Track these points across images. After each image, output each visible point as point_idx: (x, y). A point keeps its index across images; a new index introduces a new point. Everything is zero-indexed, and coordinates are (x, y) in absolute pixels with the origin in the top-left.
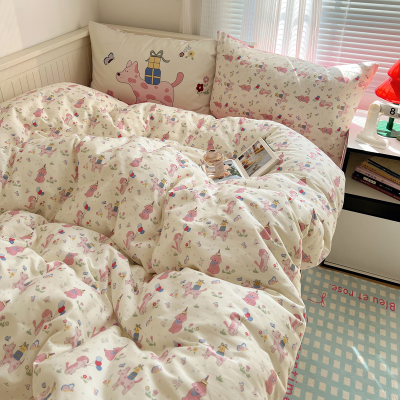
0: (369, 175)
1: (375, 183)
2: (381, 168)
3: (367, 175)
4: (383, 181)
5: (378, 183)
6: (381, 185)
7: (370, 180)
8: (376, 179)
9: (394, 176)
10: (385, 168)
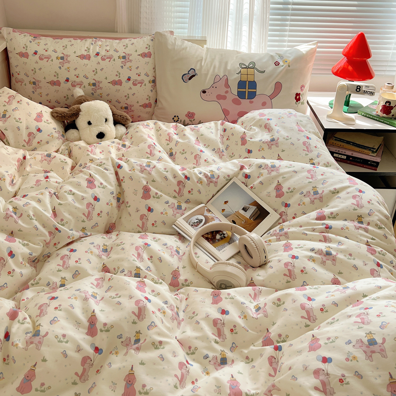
0: (339, 151)
1: (345, 157)
2: (348, 143)
3: (337, 152)
4: (352, 154)
5: (348, 157)
6: (351, 159)
7: (340, 156)
8: (346, 154)
9: (362, 148)
10: (352, 142)
